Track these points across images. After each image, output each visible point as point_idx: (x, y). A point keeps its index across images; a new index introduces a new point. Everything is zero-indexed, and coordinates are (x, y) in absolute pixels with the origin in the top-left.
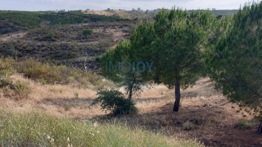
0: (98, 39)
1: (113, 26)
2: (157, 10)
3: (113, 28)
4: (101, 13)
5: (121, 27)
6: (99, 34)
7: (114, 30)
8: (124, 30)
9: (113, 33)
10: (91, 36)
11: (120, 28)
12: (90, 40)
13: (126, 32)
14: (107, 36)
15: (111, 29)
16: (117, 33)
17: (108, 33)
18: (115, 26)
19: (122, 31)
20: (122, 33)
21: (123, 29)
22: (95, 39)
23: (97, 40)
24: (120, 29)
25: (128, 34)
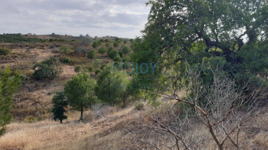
0: (16, 60)
1: (41, 46)
2: (106, 37)
3: (41, 48)
4: (44, 38)
5: (52, 47)
6: (19, 54)
7: (42, 50)
8: (54, 51)
9: (40, 54)
10: (6, 56)
11: (50, 48)
12: (3, 61)
13: (57, 52)
14: (28, 57)
15: (38, 50)
16: (44, 53)
17: (33, 53)
18: (45, 47)
19: (52, 51)
20: (51, 54)
21: (52, 50)
22: (11, 60)
23: (13, 62)
24: (49, 50)
25: (58, 54)
